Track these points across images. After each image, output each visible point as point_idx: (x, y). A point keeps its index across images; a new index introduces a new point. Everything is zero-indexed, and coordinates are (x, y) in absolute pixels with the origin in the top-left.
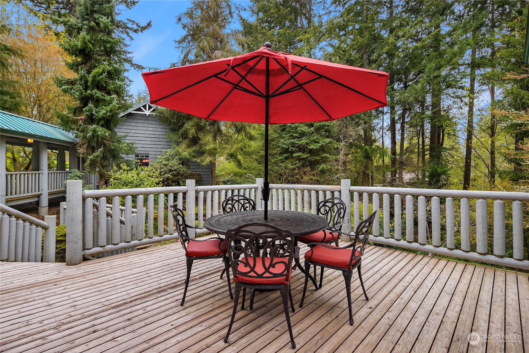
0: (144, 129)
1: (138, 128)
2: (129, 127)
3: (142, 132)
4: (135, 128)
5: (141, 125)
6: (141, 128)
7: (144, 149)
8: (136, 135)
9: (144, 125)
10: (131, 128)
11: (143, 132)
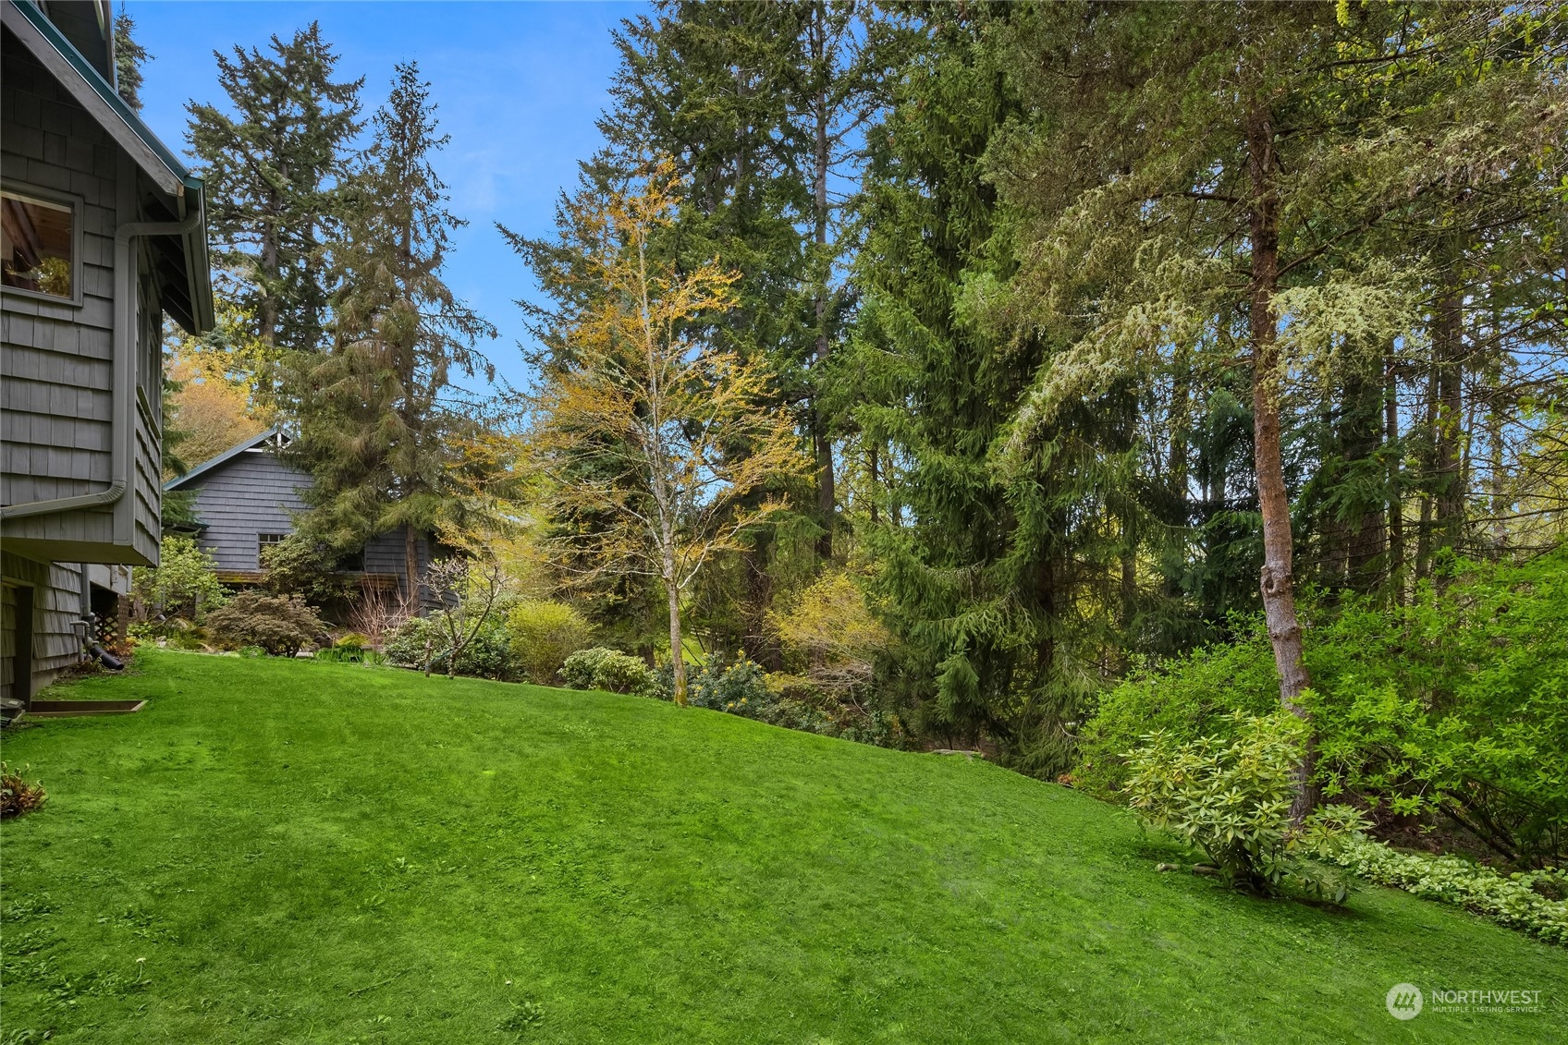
0: (278, 483)
1: (265, 483)
2: (246, 482)
3: (272, 490)
4: (259, 482)
5: (272, 476)
6: (271, 483)
7: (277, 525)
8: (262, 496)
9: (277, 476)
10: (251, 482)
11: (276, 490)
